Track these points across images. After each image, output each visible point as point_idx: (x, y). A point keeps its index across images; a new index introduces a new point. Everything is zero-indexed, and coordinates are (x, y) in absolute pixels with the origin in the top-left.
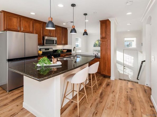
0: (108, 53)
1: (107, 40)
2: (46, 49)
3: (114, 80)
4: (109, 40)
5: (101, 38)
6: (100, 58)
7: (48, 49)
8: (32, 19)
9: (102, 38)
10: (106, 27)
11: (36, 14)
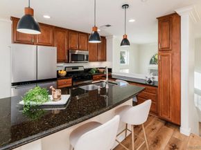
0: (175, 79)
1: (173, 54)
2: (74, 68)
3: (188, 135)
4: (178, 54)
5: (159, 51)
6: (157, 87)
7: (77, 68)
8: (52, 27)
9: (162, 50)
10: (171, 28)
11: (51, 17)
